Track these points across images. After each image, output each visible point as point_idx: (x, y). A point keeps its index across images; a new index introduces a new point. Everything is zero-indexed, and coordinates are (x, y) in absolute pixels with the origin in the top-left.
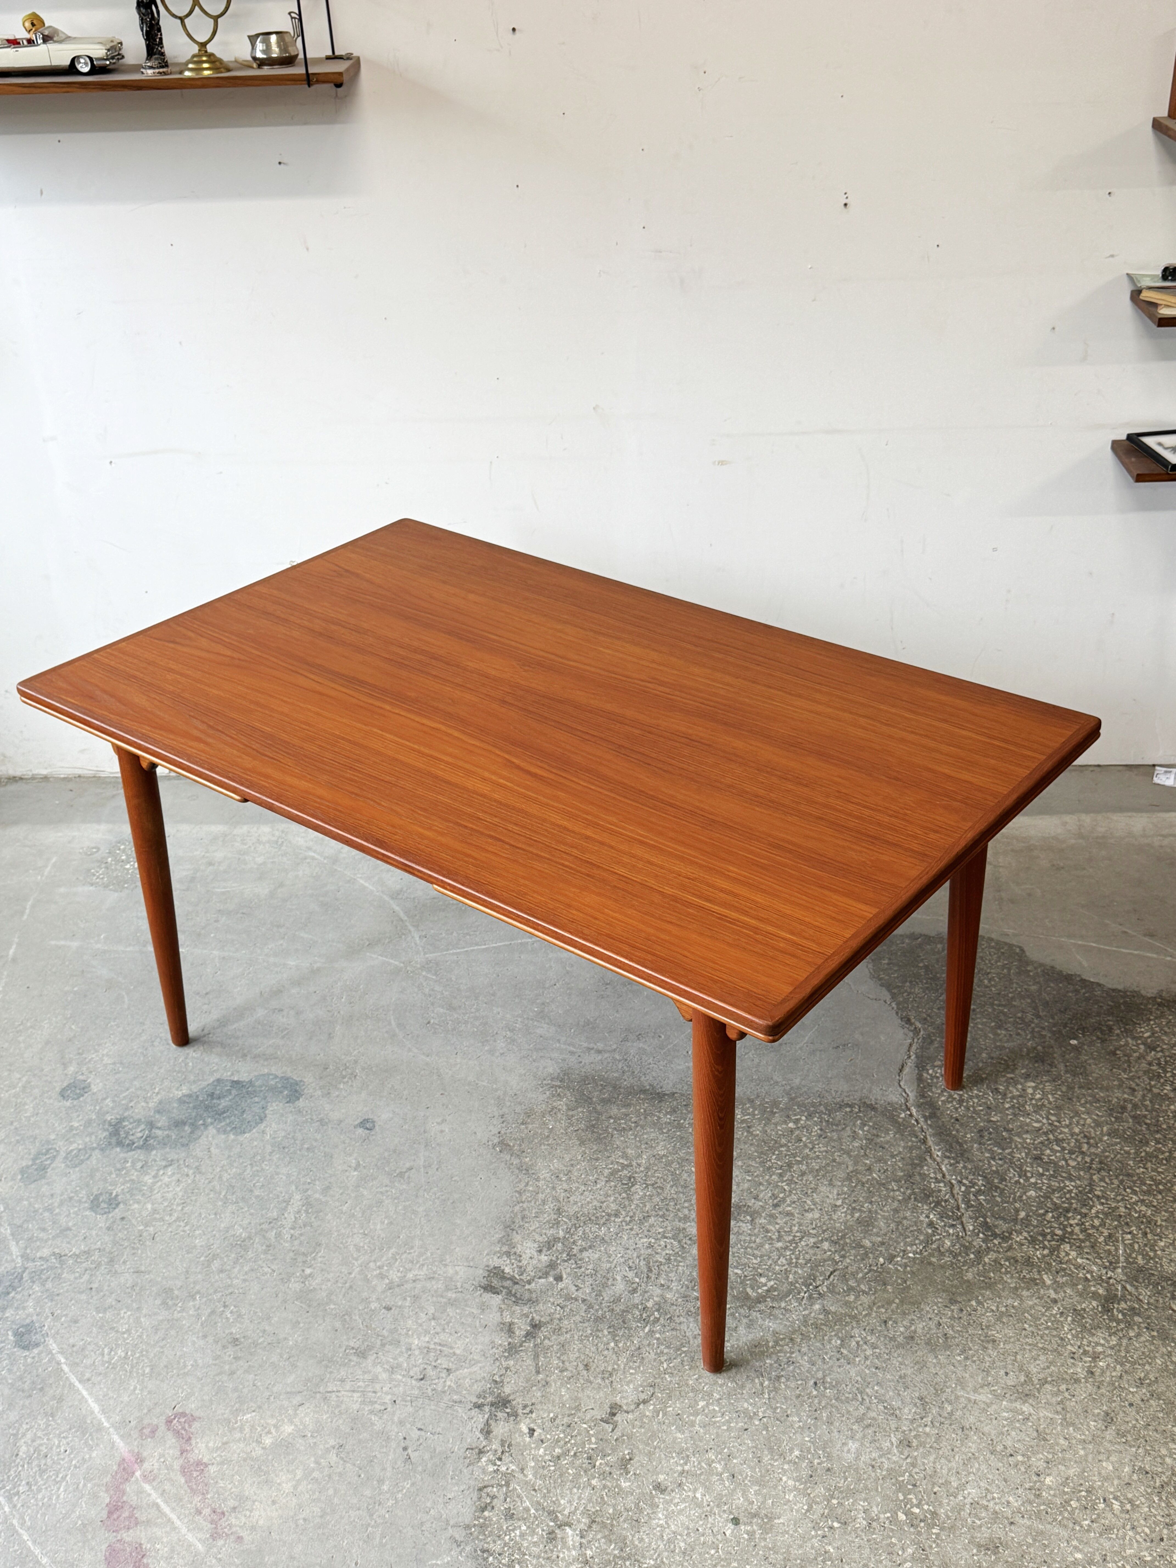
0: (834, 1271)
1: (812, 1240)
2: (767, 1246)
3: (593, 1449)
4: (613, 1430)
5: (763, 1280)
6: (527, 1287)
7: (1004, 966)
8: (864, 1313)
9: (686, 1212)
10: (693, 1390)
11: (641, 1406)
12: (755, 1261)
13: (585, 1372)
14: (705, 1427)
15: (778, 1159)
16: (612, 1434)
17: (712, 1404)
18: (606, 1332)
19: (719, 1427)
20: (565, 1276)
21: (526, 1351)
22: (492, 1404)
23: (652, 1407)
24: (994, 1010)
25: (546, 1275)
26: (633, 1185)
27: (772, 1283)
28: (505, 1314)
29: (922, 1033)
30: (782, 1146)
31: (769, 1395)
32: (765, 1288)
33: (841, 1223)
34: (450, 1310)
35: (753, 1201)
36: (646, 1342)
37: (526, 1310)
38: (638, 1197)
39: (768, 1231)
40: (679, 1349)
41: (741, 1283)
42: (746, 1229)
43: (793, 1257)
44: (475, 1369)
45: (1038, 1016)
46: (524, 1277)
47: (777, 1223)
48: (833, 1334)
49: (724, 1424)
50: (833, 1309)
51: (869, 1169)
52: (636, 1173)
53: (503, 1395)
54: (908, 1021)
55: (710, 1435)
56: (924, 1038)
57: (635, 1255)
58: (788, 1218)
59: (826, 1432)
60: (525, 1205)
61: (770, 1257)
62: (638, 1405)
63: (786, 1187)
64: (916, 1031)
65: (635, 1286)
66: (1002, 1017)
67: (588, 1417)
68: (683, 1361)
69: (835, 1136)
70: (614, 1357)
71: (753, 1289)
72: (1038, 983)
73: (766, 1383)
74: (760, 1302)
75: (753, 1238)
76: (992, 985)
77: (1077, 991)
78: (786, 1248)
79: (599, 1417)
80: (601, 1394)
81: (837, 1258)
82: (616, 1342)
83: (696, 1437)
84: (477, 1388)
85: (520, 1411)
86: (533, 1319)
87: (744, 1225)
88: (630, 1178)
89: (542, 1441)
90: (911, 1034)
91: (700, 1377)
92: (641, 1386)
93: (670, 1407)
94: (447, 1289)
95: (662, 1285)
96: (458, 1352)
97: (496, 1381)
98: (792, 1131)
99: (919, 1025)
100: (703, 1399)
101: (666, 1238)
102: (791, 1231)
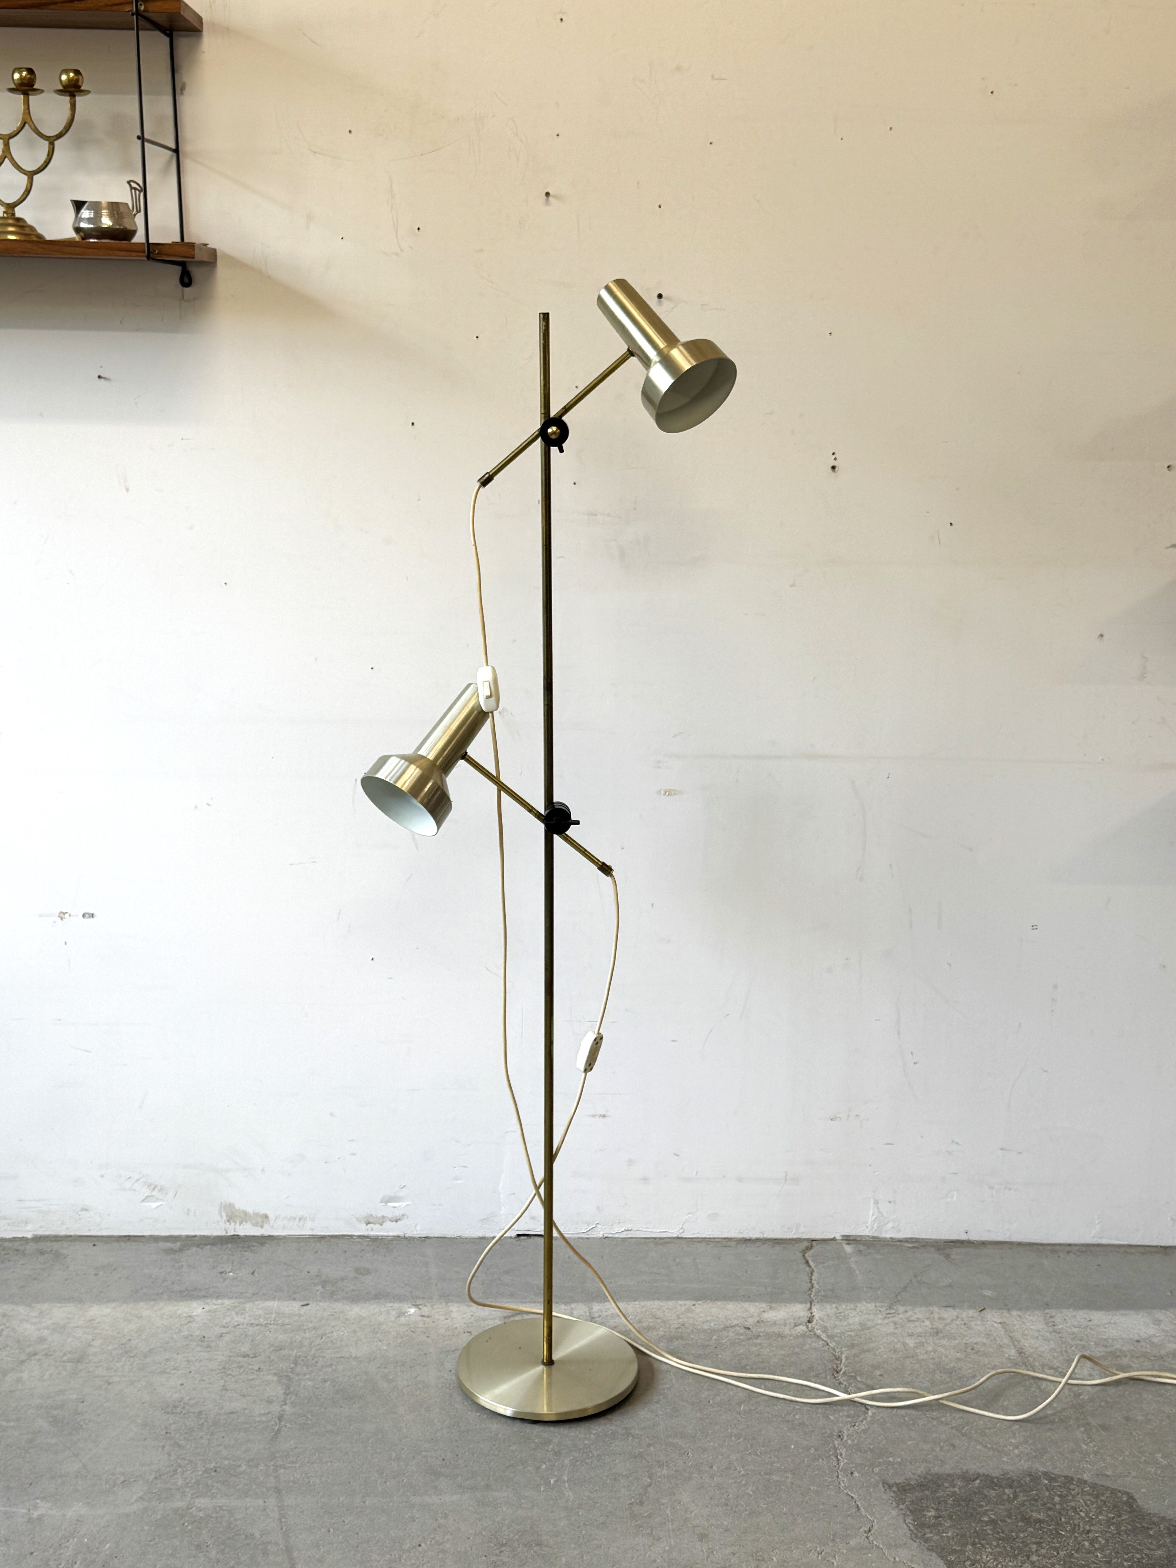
7: (1109, 1522)
76: (1096, 1549)
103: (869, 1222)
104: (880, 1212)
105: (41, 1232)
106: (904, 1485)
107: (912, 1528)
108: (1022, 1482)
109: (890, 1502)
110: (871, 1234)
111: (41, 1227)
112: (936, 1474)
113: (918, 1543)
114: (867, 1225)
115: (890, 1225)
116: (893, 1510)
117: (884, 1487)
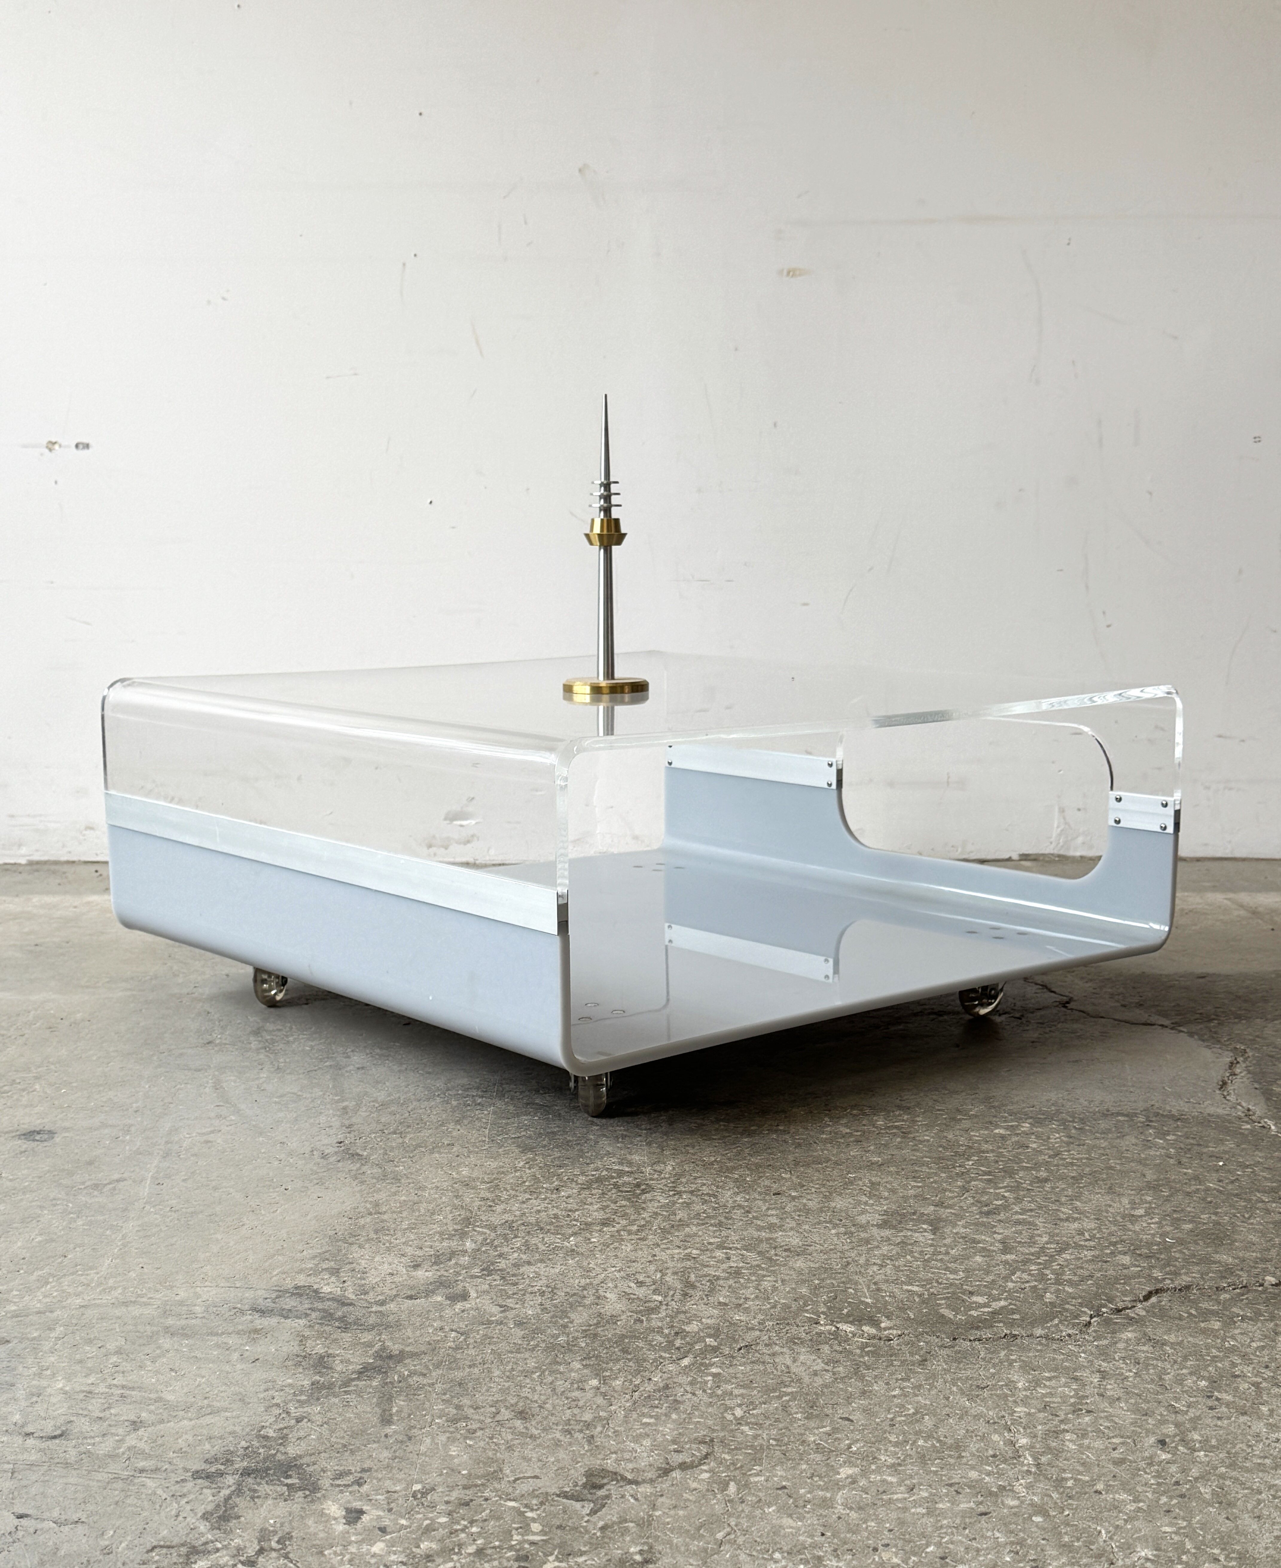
0: (1157, 1291)
1: (1089, 1254)
2: (978, 1259)
3: (532, 1543)
4: (593, 1512)
5: (980, 1300)
6: (375, 1309)
8: (1254, 1345)
9: (774, 1220)
10: (819, 1449)
11: (676, 1474)
12: (952, 1276)
13: (518, 1423)
14: (860, 1508)
15: (978, 1163)
16: (594, 1519)
17: (878, 1471)
18: (577, 1365)
19: (905, 1509)
20: (473, 1294)
21: (359, 1393)
22: (246, 1473)
23: (706, 1476)
25: (428, 1293)
26: (644, 1192)
27: (1003, 1303)
28: (309, 1343)
30: (983, 1152)
31: (1035, 1459)
32: (986, 1310)
33: (1153, 1235)
34: (166, 1342)
35: (932, 1208)
36: (684, 1379)
37: (367, 1337)
38: (656, 1205)
39: (974, 1241)
40: (774, 1390)
41: (923, 1302)
42: (921, 1239)
43: (1047, 1272)
44: (208, 1420)
46: (371, 1297)
47: (995, 1233)
48: (1184, 1371)
49: (916, 1504)
50: (1172, 1338)
51: (1196, 1178)
52: (651, 1179)
53: (280, 1457)
55: (880, 1522)
57: (652, 1268)
58: (1020, 1227)
59: (1221, 1518)
60: (385, 1217)
61: (988, 1272)
62: (666, 1472)
63: (1006, 1194)
65: (652, 1305)
67: (524, 1487)
68: (785, 1408)
69: (1104, 1144)
70: (600, 1400)
71: (957, 1311)
73: (1023, 1441)
74: (978, 1328)
75: (943, 1249)
78: (1026, 1262)
79: (554, 1490)
80: (561, 1454)
81: (1157, 1274)
82: (604, 1381)
83: (841, 1525)
84: (209, 1449)
85: (325, 1483)
86: (384, 1348)
87: (917, 1235)
88: (638, 1185)
89: (383, 1530)
91: (835, 1430)
92: (674, 1442)
93: (757, 1475)
94: (165, 1313)
95: (725, 1304)
96: (170, 1397)
97: (266, 1438)
98: (1003, 1137)
100: (849, 1463)
101: (730, 1249)
102: (1032, 1242)
103: (1054, 835)
104: (1066, 823)
105: (36, 857)
110: (1056, 852)
111: (37, 851)
114: (1052, 840)
115: (1080, 839)
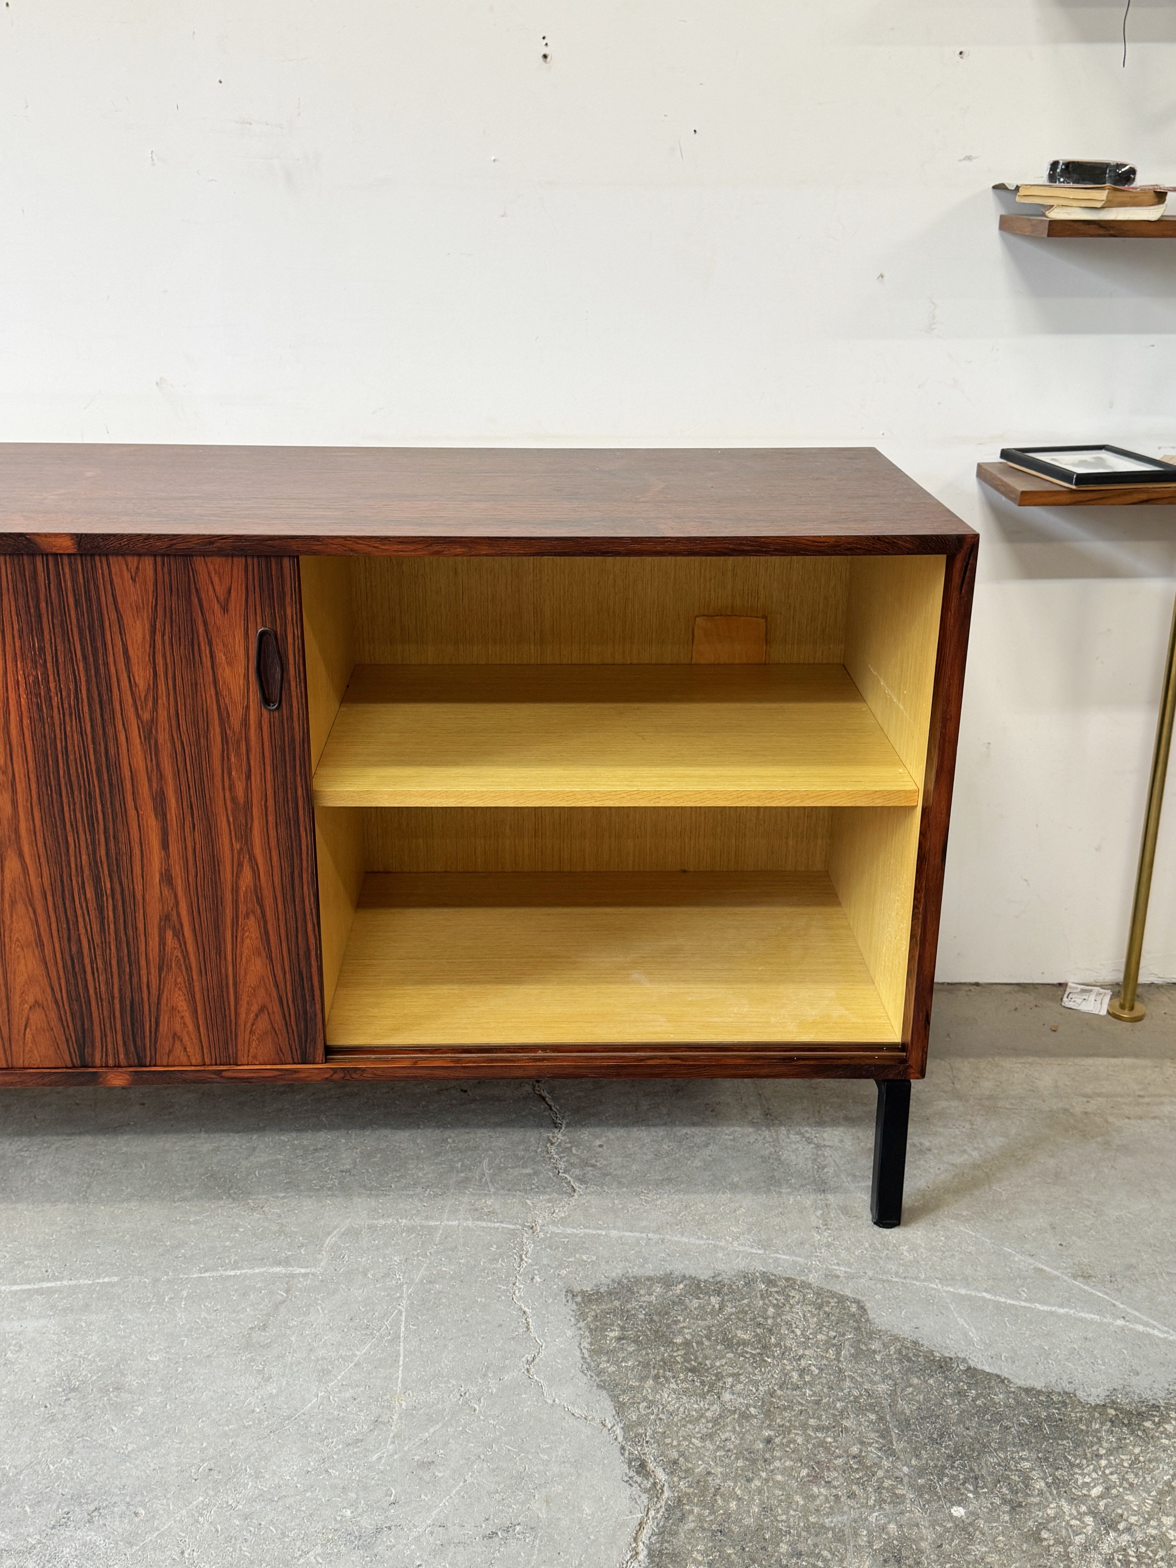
7: (828, 1344)
24: (808, 1438)
29: (667, 1494)
45: (890, 1452)
54: (642, 1468)
56: (669, 1509)
64: (655, 1491)
66: (822, 1456)
72: (889, 1377)
76: (805, 1383)
77: (960, 1394)
90: (644, 1497)
99: (661, 1475)
106: (591, 1293)
107: (586, 1356)
108: (734, 1287)
109: (568, 1317)
112: (634, 1277)
113: (589, 1377)
116: (569, 1329)
117: (566, 1296)
